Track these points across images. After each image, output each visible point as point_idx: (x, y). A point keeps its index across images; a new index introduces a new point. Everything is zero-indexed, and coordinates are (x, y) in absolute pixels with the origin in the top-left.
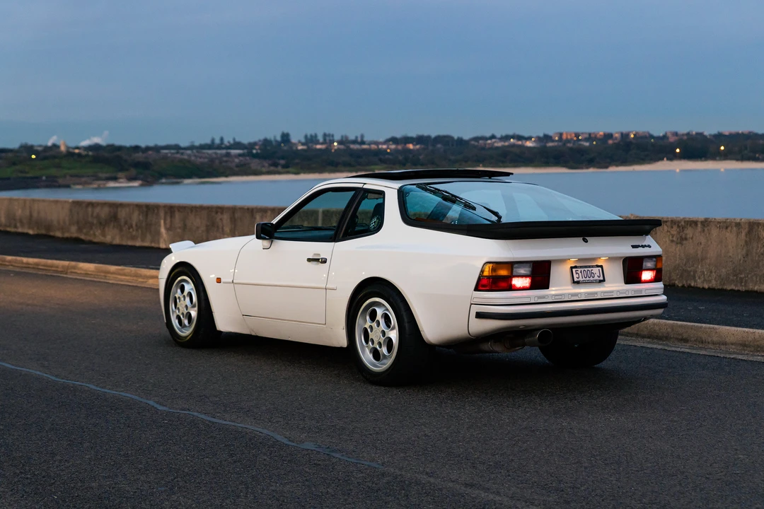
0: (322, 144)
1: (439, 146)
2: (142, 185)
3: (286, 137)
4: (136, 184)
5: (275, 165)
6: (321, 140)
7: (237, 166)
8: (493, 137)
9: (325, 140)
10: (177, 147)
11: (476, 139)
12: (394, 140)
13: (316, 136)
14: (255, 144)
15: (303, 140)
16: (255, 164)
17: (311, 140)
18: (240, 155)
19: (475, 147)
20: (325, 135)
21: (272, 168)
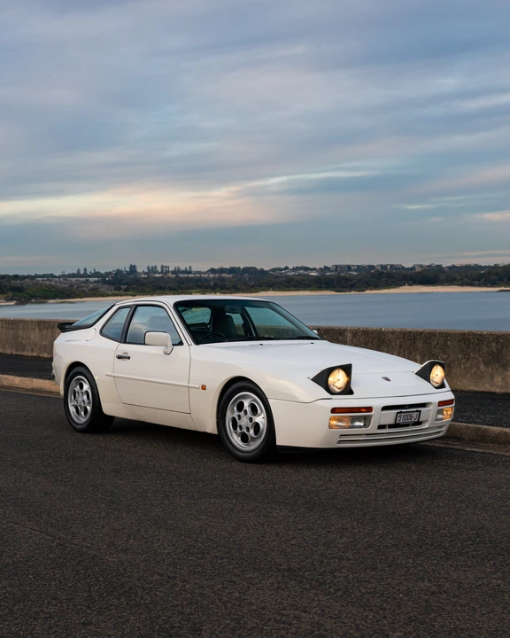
0: (159, 273)
1: (246, 275)
2: (16, 304)
3: (133, 268)
4: (13, 303)
5: (119, 289)
6: (160, 270)
7: (89, 290)
8: (287, 268)
9: (162, 270)
10: (52, 276)
11: (274, 270)
12: (212, 271)
13: (156, 267)
14: (110, 273)
15: (146, 271)
16: (104, 288)
17: (153, 270)
18: (95, 282)
19: (272, 275)
20: (162, 266)
21: (117, 292)
